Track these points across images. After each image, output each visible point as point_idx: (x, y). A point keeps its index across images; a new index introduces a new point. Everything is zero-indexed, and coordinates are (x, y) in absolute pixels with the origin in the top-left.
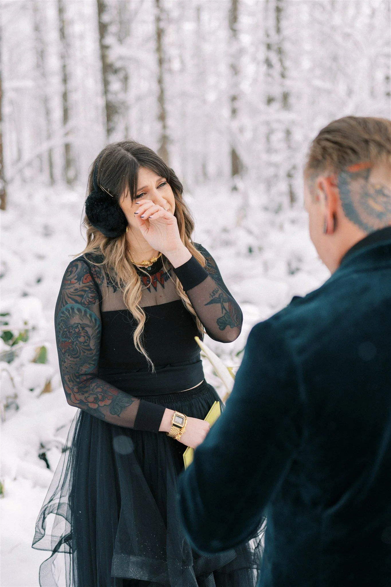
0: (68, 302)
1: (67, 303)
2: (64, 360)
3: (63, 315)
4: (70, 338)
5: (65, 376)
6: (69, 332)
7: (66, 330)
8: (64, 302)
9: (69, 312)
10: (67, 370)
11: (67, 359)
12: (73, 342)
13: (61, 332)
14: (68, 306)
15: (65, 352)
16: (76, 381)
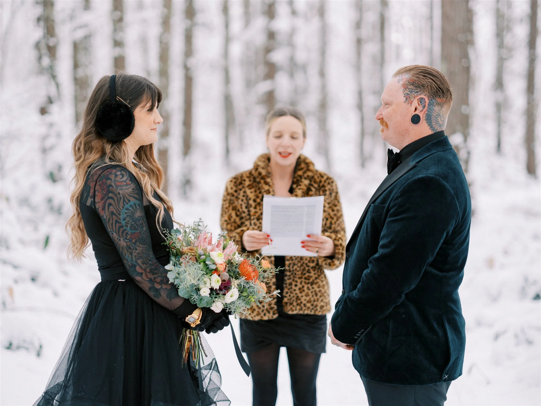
0: (131, 200)
1: (129, 201)
2: (135, 248)
3: (127, 211)
4: (137, 230)
5: (138, 261)
6: (136, 224)
7: (133, 223)
8: (126, 200)
9: (133, 208)
10: (140, 255)
11: (139, 246)
12: (140, 232)
13: (129, 226)
14: (131, 203)
15: (136, 241)
16: (149, 264)
